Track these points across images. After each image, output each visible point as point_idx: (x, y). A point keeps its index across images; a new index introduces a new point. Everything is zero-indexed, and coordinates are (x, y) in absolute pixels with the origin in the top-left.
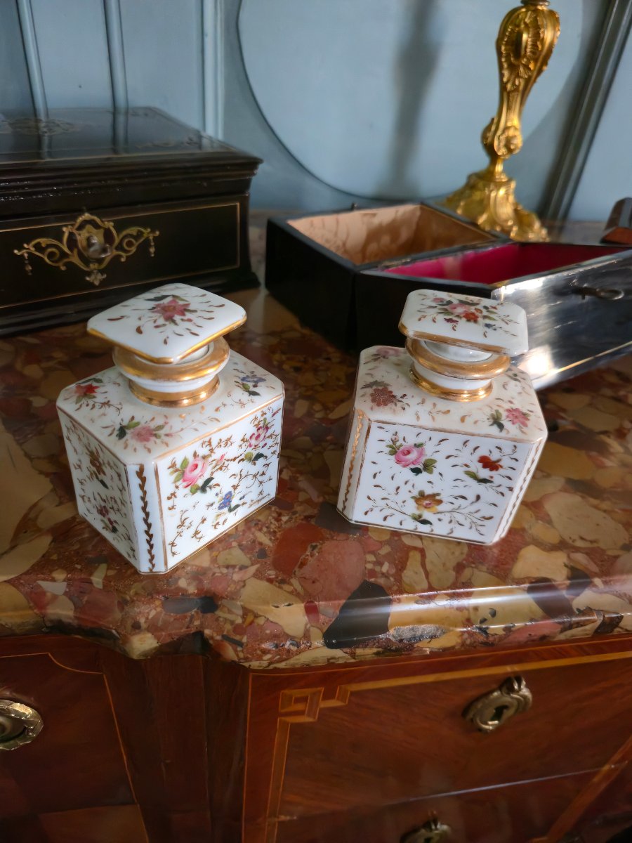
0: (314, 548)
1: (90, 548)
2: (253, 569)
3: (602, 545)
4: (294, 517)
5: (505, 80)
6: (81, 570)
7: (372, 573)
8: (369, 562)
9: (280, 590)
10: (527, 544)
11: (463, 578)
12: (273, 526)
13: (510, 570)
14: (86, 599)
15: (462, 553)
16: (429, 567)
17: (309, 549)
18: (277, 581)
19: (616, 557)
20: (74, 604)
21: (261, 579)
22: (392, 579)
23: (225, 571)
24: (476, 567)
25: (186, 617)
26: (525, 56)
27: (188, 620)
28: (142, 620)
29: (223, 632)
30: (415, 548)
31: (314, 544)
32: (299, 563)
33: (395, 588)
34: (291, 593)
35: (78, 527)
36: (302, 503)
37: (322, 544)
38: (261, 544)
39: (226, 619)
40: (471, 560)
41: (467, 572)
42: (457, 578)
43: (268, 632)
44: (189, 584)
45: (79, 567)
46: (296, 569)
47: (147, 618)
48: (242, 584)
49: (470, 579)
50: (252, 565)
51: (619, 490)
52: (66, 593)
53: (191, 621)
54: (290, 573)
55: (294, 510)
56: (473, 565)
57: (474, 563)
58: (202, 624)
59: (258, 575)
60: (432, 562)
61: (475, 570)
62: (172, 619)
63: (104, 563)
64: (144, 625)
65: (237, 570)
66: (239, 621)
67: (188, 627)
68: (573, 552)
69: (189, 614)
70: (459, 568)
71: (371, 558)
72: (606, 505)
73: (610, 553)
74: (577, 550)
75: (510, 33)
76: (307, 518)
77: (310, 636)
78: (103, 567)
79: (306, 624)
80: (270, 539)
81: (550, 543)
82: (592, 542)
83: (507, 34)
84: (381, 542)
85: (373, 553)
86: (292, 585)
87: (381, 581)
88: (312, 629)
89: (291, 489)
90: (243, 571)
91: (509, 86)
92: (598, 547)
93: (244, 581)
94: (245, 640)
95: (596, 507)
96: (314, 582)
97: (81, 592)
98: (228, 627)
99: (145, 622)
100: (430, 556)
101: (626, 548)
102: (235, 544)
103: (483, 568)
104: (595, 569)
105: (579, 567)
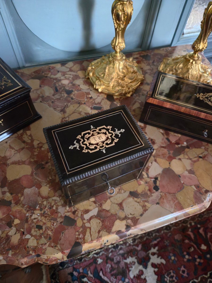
0: (63, 233)
1: (6, 246)
2: (48, 244)
3: (135, 216)
4: (57, 223)
5: (116, 27)
6: (5, 254)
7: (78, 239)
8: (77, 235)
9: (55, 250)
10: (116, 219)
11: (100, 235)
12: (52, 228)
13: (111, 229)
14: (8, 259)
15: (100, 227)
16: (91, 233)
17: (62, 234)
18: (54, 247)
19: (138, 219)
20: (6, 261)
21: (50, 247)
22: (82, 239)
23: (41, 246)
24: (103, 231)
25: (33, 259)
26: (121, 20)
27: (34, 260)
28: (23, 262)
29: (43, 261)
30: (88, 227)
31: (63, 232)
32: (59, 239)
33: (83, 242)
34: (58, 250)
35: (2, 239)
36: (59, 217)
37: (65, 231)
38: (49, 235)
39: (43, 258)
40: (102, 228)
41: (101, 233)
42: (98, 235)
43: (54, 259)
44: (32, 253)
45: (4, 253)
46: (59, 241)
47: (24, 262)
48: (45, 249)
49: (101, 235)
50: (48, 242)
51: (143, 193)
52: (3, 259)
53: (35, 260)
54: (57, 243)
55: (57, 220)
56: (102, 230)
57: (103, 229)
58: (38, 260)
59: (49, 246)
60: (92, 231)
61: (103, 232)
62: (30, 260)
63: (10, 250)
64: (24, 264)
65: (44, 245)
66: (46, 258)
67: (34, 261)
68: (128, 220)
69: (34, 258)
70: (99, 232)
71: (77, 233)
72: (138, 200)
73: (137, 218)
74: (129, 218)
75: (115, 12)
76: (61, 223)
77: (64, 258)
78: (11, 251)
79: (62, 255)
80: (52, 233)
81: (123, 218)
82: (133, 215)
83: (114, 12)
84: (80, 227)
85: (78, 231)
86: (57, 247)
87: (80, 241)
88: (64, 256)
89: (56, 213)
90: (46, 245)
91: (118, 30)
92: (134, 216)
93: (46, 248)
94: (48, 262)
95: (136, 201)
96: (63, 245)
97: (7, 258)
98: (44, 260)
99: (24, 263)
100: (92, 229)
101: (141, 215)
102: (43, 236)
103: (105, 230)
104: (132, 224)
105: (128, 225)
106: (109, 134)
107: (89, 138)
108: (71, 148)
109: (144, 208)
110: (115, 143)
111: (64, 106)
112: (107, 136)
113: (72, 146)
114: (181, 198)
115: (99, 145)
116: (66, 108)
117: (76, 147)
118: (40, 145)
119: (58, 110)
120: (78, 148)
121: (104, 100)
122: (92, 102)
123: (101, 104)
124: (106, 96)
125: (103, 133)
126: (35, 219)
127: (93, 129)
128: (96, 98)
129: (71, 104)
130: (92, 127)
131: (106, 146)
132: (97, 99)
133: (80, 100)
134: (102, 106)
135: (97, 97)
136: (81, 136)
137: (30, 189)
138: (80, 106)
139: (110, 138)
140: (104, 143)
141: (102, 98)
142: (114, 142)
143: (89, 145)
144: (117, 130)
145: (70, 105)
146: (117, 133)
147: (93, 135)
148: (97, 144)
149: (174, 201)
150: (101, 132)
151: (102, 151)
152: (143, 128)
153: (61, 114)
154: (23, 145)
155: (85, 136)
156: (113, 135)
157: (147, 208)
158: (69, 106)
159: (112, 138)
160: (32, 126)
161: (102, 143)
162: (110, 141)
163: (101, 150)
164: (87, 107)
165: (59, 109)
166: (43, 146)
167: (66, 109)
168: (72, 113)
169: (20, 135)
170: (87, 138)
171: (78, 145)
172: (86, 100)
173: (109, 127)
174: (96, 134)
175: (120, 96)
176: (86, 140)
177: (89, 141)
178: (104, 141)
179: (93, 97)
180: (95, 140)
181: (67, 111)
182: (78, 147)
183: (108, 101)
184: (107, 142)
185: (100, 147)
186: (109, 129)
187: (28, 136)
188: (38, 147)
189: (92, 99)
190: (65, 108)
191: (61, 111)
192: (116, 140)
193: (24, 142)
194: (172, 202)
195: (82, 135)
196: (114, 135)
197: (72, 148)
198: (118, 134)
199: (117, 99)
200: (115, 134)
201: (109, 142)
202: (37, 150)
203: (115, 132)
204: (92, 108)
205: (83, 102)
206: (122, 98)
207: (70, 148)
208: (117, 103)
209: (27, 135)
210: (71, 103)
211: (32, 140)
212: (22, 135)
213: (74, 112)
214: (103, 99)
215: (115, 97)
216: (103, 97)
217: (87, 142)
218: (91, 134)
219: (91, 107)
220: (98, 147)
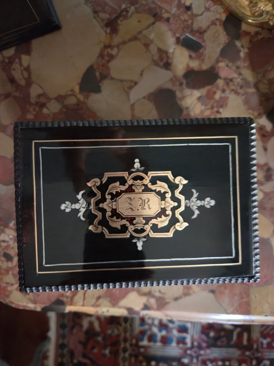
2: (16, 286)
3: (166, 296)
7: (63, 296)
9: (25, 298)
10: (133, 291)
11: (98, 303)
13: (119, 302)
15: (103, 291)
16: (86, 296)
19: (168, 303)
22: (69, 299)
23: (5, 285)
33: (69, 303)
34: (29, 299)
40: (106, 295)
41: (101, 300)
42: (96, 302)
49: (101, 303)
50: (16, 284)
56: (105, 298)
59: (18, 289)
61: (105, 300)
65: (10, 285)
68: (151, 298)
70: (99, 298)
73: (167, 300)
74: (153, 296)
79: (35, 306)
82: (163, 294)
86: (30, 295)
87: (65, 299)
90: (12, 286)
93: (12, 291)
96: (38, 296)
98: (8, 301)
101: (176, 299)
102: (10, 272)
103: (108, 299)
104: (155, 306)
105: (149, 305)
106: (172, 202)
107: (118, 194)
108: (65, 210)
109: (186, 290)
110: (177, 232)
111: (119, 11)
112: (163, 207)
113: (70, 204)
114: (256, 297)
115: (134, 225)
116: (121, 19)
117: (78, 211)
118: (43, 100)
119: (103, 20)
120: (81, 214)
121: (215, 24)
122: (187, 21)
123: (206, 35)
124: (224, 17)
125: (159, 193)
126: (4, 241)
127: (138, 171)
128: (200, 13)
129: (137, 11)
130: (137, 165)
131: (150, 234)
132: (200, 18)
133: (160, 7)
134: (204, 41)
135: (203, 9)
136: (101, 182)
137: (5, 187)
138: (153, 23)
139: (169, 212)
140: (150, 223)
141: (214, 18)
142: (175, 228)
143: (109, 216)
144: (196, 195)
145: (132, 14)
146: (193, 206)
147: (130, 190)
148: (131, 220)
149: (242, 298)
150: (153, 187)
151: (136, 242)
152: (266, 134)
153: (106, 32)
154: (9, 88)
155: (110, 187)
156: (179, 206)
157: (191, 292)
158: (130, 17)
159: (174, 214)
160: (36, 43)
161: (144, 221)
162: (166, 223)
163: (134, 241)
164: (169, 34)
165: (105, 16)
166: (48, 105)
167: (121, 21)
168: (130, 40)
169: (7, 60)
170: (111, 194)
171: (84, 206)
172: (174, 10)
173: (181, 181)
174: (138, 187)
175: (257, 29)
176: (108, 197)
177: (114, 203)
178: (151, 218)
179: (193, 6)
180: (131, 206)
181: (121, 27)
182: (83, 210)
183: (225, 33)
184: (156, 223)
185: (136, 231)
186: (177, 186)
187: (22, 68)
188: (37, 103)
189: (189, 13)
190: (117, 17)
191: (107, 25)
192: (181, 226)
193: (12, 81)
194: (236, 298)
195: (104, 180)
196: (182, 208)
197: (68, 210)
198: (194, 208)
199: (247, 33)
200: (186, 207)
201: (163, 222)
202: (34, 110)
203: (187, 201)
204: (178, 41)
205: (166, 15)
206: (260, 37)
207: (63, 207)
208: (242, 46)
209: (21, 65)
210: (137, 6)
211: (29, 82)
212: (11, 61)
213: (135, 38)
214: (213, 23)
215: (244, 27)
216: (218, 16)
217: (110, 205)
218: (127, 186)
219: (178, 35)
220: (129, 228)
